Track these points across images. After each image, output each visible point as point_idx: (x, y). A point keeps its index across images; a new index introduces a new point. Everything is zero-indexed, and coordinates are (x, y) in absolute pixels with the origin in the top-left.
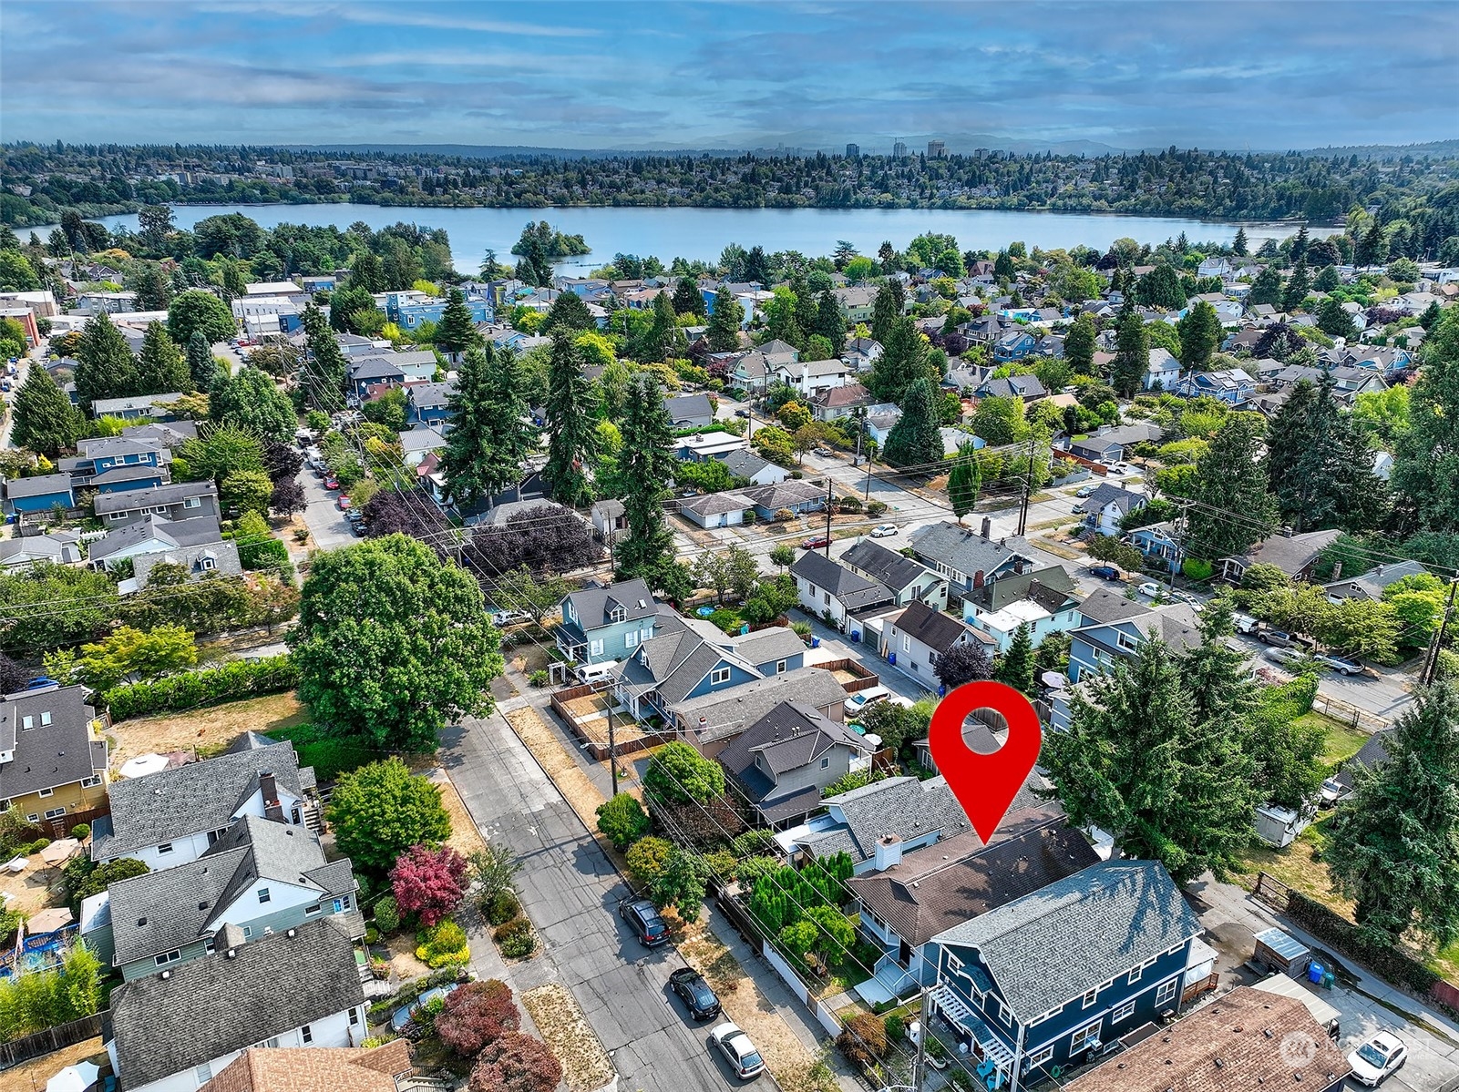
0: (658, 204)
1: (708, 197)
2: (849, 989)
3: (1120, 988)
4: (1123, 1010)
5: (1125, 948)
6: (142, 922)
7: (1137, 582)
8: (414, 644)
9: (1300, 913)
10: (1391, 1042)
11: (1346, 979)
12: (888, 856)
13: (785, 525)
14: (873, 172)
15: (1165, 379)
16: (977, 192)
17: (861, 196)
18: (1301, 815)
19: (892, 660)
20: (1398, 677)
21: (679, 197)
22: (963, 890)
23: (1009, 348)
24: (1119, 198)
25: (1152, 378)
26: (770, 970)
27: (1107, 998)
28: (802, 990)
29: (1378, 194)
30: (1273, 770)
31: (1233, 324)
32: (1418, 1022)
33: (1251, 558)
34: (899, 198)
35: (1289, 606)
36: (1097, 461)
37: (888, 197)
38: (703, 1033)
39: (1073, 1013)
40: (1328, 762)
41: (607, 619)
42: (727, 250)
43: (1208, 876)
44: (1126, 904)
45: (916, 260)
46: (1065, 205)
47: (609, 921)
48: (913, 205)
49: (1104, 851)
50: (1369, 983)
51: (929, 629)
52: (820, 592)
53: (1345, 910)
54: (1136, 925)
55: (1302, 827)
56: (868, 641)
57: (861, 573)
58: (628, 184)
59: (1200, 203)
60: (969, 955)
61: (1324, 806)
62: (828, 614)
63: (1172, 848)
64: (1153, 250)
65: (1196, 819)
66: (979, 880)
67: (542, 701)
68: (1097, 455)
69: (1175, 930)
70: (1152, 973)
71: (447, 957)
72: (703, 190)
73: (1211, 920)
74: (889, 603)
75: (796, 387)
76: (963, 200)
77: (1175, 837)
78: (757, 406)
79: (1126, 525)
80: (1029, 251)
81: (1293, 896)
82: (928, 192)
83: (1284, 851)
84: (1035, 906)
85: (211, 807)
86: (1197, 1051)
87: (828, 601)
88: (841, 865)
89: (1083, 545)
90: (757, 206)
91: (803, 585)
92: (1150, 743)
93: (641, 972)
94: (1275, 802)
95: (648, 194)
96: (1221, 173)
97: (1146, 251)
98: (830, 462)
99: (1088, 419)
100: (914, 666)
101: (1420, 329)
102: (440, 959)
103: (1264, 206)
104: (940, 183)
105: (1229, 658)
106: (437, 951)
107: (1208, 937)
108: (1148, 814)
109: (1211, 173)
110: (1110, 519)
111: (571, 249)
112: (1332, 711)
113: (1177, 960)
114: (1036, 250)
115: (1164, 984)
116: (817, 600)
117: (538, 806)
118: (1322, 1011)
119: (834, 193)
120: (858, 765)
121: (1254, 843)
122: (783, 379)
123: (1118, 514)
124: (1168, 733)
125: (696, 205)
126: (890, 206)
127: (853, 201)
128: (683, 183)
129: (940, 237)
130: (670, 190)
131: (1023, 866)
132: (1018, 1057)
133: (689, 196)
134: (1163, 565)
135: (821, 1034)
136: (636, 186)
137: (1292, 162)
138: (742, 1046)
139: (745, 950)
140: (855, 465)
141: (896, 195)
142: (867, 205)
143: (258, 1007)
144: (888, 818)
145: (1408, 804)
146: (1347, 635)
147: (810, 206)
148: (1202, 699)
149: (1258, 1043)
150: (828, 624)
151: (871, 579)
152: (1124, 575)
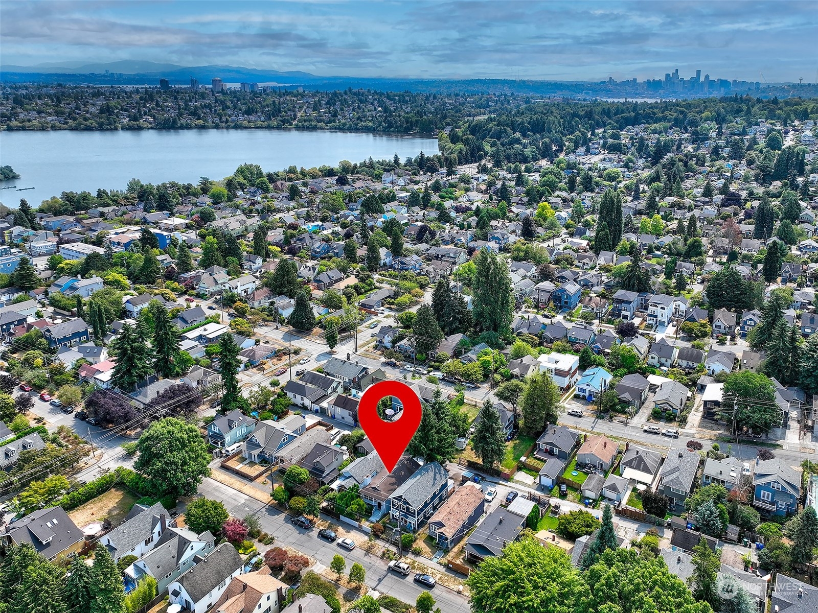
0: (43, 129)
1: (80, 124)
2: (367, 520)
3: (435, 496)
4: (436, 501)
5: (433, 485)
6: (158, 567)
7: (403, 366)
8: (189, 456)
9: (471, 465)
10: (493, 489)
11: (483, 479)
12: (369, 480)
13: (264, 366)
14: (187, 105)
15: (387, 261)
16: (252, 118)
17: (183, 121)
18: (467, 438)
19: (333, 417)
20: (485, 385)
21: (58, 124)
22: (390, 484)
23: (318, 250)
24: (330, 122)
25: (382, 262)
26: (345, 523)
27: (433, 499)
28: (356, 524)
29: (448, 120)
30: (458, 428)
31: (406, 221)
32: (499, 484)
33: (437, 350)
34: (208, 122)
35: (452, 368)
36: (373, 310)
37: (201, 122)
38: (335, 543)
39: (426, 505)
40: (470, 421)
41: (231, 428)
42: (130, 182)
43: (448, 462)
44: (431, 474)
45: (241, 180)
46: (303, 125)
47: (290, 526)
48: (217, 127)
49: (421, 463)
50: (488, 478)
51: (346, 404)
52: (299, 397)
53: (480, 461)
54: (435, 479)
55: (467, 442)
56: (322, 412)
57: (309, 385)
58: (15, 115)
59: (371, 124)
60: (399, 498)
61: (472, 434)
62: (303, 404)
63: (439, 457)
64: (358, 165)
65: (442, 447)
66: (393, 480)
67: (216, 465)
68: (372, 307)
69: (443, 477)
70: (441, 490)
71: (250, 550)
72: (75, 119)
73: (451, 474)
74: (325, 395)
75: (235, 291)
76: (245, 123)
77: (438, 454)
78: (216, 302)
79: (394, 342)
80: (299, 170)
81: (468, 461)
82: (224, 119)
83: (464, 450)
84: (410, 482)
85: (144, 532)
86: (454, 503)
87: (302, 399)
88: (355, 488)
89: (379, 352)
90: (116, 129)
91: (290, 395)
92: (429, 431)
93: (308, 536)
94: (459, 437)
95: (35, 122)
96: (376, 103)
97: (355, 166)
98: (265, 328)
99: (363, 288)
100: (343, 418)
101: (475, 218)
102: (249, 551)
103: (401, 126)
104: (229, 112)
105: (442, 403)
106: (246, 549)
107: (450, 478)
108: (432, 450)
109: (372, 104)
110: (387, 340)
111: (5, 176)
112: (470, 402)
113: (445, 486)
114: (302, 169)
115: (443, 492)
116: (298, 400)
117: (243, 501)
118: (478, 486)
119: (167, 121)
120: (345, 457)
121: (457, 450)
122: (227, 288)
123: (390, 339)
124: (432, 428)
125: (72, 129)
126: (203, 128)
127: (179, 124)
128: (58, 113)
129: (251, 165)
130: (49, 118)
131: (403, 473)
132: (416, 519)
133: (67, 123)
134: (409, 356)
135: (366, 533)
136: (22, 116)
137: (408, 96)
138: (348, 541)
139: (335, 520)
140: (277, 328)
141: (205, 121)
142: (188, 127)
143: (218, 572)
144: (362, 470)
145: (487, 431)
146: (469, 376)
147: (152, 128)
148: (437, 414)
149: (466, 497)
150: (304, 408)
151: (313, 387)
152: (398, 364)
